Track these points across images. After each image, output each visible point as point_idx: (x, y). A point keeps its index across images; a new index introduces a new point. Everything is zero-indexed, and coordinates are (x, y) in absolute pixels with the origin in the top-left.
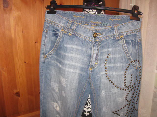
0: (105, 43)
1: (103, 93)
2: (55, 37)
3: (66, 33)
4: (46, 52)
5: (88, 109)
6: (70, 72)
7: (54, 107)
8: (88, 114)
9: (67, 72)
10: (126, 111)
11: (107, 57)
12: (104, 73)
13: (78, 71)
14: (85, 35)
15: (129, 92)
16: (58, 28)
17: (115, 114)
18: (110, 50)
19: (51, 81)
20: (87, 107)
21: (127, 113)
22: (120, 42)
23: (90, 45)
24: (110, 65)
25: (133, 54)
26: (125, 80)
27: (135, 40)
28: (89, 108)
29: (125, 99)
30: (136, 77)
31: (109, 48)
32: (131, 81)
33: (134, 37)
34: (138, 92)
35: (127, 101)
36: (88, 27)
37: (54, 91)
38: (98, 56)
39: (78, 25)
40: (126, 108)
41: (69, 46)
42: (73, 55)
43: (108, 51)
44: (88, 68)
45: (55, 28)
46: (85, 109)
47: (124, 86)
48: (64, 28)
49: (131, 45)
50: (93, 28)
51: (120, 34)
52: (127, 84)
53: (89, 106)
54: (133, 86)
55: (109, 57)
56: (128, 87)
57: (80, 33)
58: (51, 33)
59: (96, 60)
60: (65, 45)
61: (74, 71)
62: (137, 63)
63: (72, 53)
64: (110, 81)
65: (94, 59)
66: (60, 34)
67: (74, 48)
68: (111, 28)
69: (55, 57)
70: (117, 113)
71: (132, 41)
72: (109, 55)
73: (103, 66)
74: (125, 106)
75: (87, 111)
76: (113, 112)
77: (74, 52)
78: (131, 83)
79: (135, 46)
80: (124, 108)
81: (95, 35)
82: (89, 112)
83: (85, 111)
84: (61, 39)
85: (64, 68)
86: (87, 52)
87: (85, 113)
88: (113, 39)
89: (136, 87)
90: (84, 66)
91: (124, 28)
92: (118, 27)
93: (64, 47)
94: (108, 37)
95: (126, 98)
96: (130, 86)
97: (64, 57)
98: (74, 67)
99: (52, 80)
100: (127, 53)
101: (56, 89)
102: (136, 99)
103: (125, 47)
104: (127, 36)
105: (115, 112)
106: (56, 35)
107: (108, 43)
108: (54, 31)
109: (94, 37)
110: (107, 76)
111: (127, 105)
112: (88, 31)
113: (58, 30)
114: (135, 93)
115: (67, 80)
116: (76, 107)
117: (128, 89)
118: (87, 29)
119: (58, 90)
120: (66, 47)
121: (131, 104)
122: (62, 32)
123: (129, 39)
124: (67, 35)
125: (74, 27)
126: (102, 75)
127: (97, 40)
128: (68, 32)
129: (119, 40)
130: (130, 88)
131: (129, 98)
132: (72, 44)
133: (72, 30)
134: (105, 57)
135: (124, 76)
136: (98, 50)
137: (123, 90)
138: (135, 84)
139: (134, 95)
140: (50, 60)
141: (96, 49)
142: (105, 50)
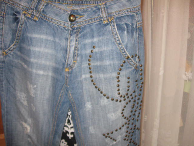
0: (88, 30)
1: (88, 106)
2: (15, 24)
3: (30, 16)
4: (5, 46)
5: (71, 129)
6: (39, 75)
8: (72, 136)
9: (34, 75)
10: (125, 134)
11: (92, 52)
12: (88, 76)
13: (50, 74)
14: (58, 19)
15: (127, 103)
16: (19, 10)
17: (106, 137)
18: (96, 40)
19: (15, 89)
20: (70, 126)
21: (126, 136)
22: (109, 28)
23: (66, 34)
24: (95, 64)
25: (129, 45)
26: (118, 86)
27: (132, 24)
28: (72, 127)
29: (120, 114)
30: (137, 81)
31: (93, 37)
32: (129, 87)
33: (130, 20)
34: (140, 103)
35: (125, 118)
36: (63, 7)
37: (21, 103)
38: (78, 50)
39: (48, 4)
40: (124, 129)
41: (35, 36)
42: (42, 50)
43: (93, 43)
44: (63, 68)
45: (15, 10)
46: (66, 129)
47: (117, 96)
48: (27, 10)
49: (126, 32)
50: (69, 8)
51: (109, 15)
52: (123, 92)
53: (72, 125)
54: (131, 95)
55: (94, 50)
56: (124, 97)
57: (51, 15)
59: (74, 55)
60: (29, 35)
61: (46, 74)
62: (137, 59)
63: (41, 47)
64: (96, 87)
65: (71, 55)
66: (22, 17)
67: (42, 40)
68: (96, 7)
69: (19, 53)
70: (109, 137)
71: (127, 25)
72: (94, 47)
73: (85, 65)
74: (123, 126)
75: (70, 131)
76: (104, 135)
77: (43, 45)
78: (128, 90)
79: (132, 33)
80: (120, 129)
81: (73, 17)
82: (72, 133)
83: (67, 132)
84: (23, 26)
85: (30, 70)
86: (62, 44)
87: (68, 135)
88: (100, 24)
89: (136, 96)
90: (58, 66)
91: (115, 6)
92: (106, 4)
93: (27, 37)
94: (92, 20)
95: (122, 113)
96: (127, 94)
97: (28, 53)
98: (44, 68)
99: (17, 88)
100: (119, 44)
101: (24, 101)
102: (137, 113)
103: (116, 34)
104: (120, 18)
105: (106, 135)
106: (16, 20)
107: (92, 30)
108: (14, 15)
109: (71, 21)
110: (92, 81)
111: (126, 124)
112: (62, 11)
113: (19, 13)
114: (136, 105)
115: (35, 86)
116: (51, 126)
117: (125, 100)
118: (61, 9)
119: (26, 102)
120: (31, 38)
121: (131, 121)
122: (25, 15)
123: (123, 23)
124: (31, 19)
125: (41, 7)
126: (86, 79)
127: (76, 26)
128: (32, 15)
129: (106, 25)
130: (128, 97)
131: (127, 113)
132: (40, 33)
133: (38, 11)
134: (88, 51)
135: (116, 80)
136: (77, 41)
137: (117, 101)
138: (134, 92)
139: (135, 108)
140: (11, 59)
141: (75, 38)
142: (88, 41)
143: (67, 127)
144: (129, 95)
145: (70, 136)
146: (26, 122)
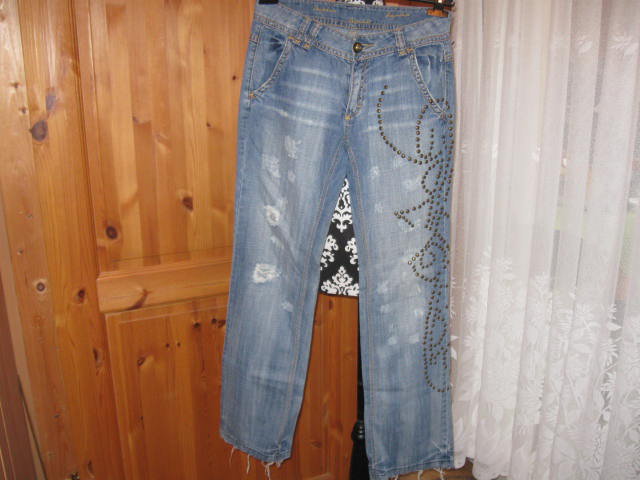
0: (379, 64)
1: (375, 171)
2: (274, 53)
3: (298, 43)
4: (254, 86)
5: (344, 215)
6: (307, 126)
7: (265, 217)
8: (345, 227)
9: (299, 127)
10: (426, 218)
11: (382, 93)
12: (376, 127)
13: (322, 124)
14: (337, 48)
15: (430, 169)
16: (282, 33)
17: (399, 218)
18: (388, 77)
19: (261, 153)
20: (342, 212)
21: (429, 221)
22: (408, 61)
23: (347, 68)
24: (387, 110)
25: (434, 85)
26: (418, 140)
27: (438, 58)
28: (346, 213)
29: (421, 185)
30: (444, 137)
31: (385, 74)
32: (432, 143)
33: (435, 51)
34: (449, 173)
35: (427, 191)
36: (344, 32)
37: (269, 174)
38: (364, 91)
39: (324, 27)
40: (426, 209)
41: (306, 70)
42: (314, 90)
43: (384, 81)
44: (343, 115)
45: (276, 34)
46: (336, 216)
47: (417, 154)
48: (295, 34)
49: (429, 67)
50: (354, 34)
51: (408, 45)
52: (425, 151)
53: (346, 209)
54: (436, 157)
55: (386, 92)
56: (426, 157)
57: (327, 43)
58: (267, 44)
59: (359, 98)
60: (297, 69)
61: (316, 124)
62: (444, 106)
63: (312, 85)
64: (387, 143)
65: (355, 97)
66: (287, 45)
67: (314, 76)
68: (390, 34)
69: (274, 96)
70: (404, 218)
71: (431, 58)
72: (386, 87)
73: (373, 112)
74: (424, 204)
75: (342, 220)
76: (396, 214)
77: (316, 83)
78: (431, 148)
79: (438, 70)
80: (420, 207)
81: (358, 46)
82: (346, 222)
83: (338, 221)
84: (289, 56)
85: (294, 118)
86: (342, 82)
87: (338, 226)
88: (394, 56)
89: (442, 161)
90: (335, 112)
91: (416, 33)
92: (403, 30)
93: (294, 72)
94: (383, 50)
95: (423, 182)
96: (430, 154)
97: (294, 94)
98: (313, 115)
99: (265, 150)
100: (421, 82)
101: (275, 170)
102: (444, 188)
103: (416, 70)
104: (421, 49)
105: (399, 214)
106: (276, 47)
107: (384, 64)
108: (272, 40)
109: (356, 51)
110: (382, 134)
111: (428, 201)
112: (344, 38)
113: (281, 37)
114: (443, 174)
115: (299, 142)
117: (427, 162)
118: (342, 35)
119: (277, 171)
120: (299, 73)
121: (436, 200)
122: (291, 41)
123: (425, 55)
124: (300, 47)
125: (315, 32)
126: (372, 132)
127: (361, 58)
128: (302, 43)
129: (403, 58)
130: (432, 159)
131: (430, 183)
132: (312, 67)
133: (311, 37)
134: (378, 93)
135: (415, 131)
136: (362, 78)
137: (416, 162)
138: (441, 153)
139: (441, 179)
140: (261, 104)
141: (360, 75)
142: (378, 79)
143: (338, 213)
144: (433, 156)
145: (342, 228)
146: (273, 204)
